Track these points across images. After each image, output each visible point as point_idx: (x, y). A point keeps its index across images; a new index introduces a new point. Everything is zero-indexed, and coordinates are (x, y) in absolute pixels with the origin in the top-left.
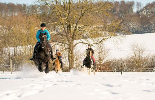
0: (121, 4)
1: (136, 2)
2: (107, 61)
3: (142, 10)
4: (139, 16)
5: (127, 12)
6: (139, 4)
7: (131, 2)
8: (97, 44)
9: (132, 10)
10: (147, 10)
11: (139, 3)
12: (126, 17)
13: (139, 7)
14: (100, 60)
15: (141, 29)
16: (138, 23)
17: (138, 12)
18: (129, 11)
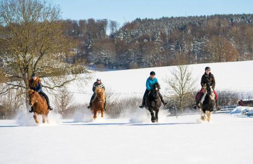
0: (89, 24)
1: (110, 20)
2: (71, 106)
3: (118, 33)
4: (113, 41)
5: (97, 35)
6: (113, 24)
7: (102, 21)
8: (59, 87)
9: (104, 32)
10: (125, 33)
11: (114, 22)
12: (96, 43)
13: (114, 28)
14: (63, 106)
15: (116, 60)
16: (113, 51)
17: (112, 36)
18: (99, 34)
